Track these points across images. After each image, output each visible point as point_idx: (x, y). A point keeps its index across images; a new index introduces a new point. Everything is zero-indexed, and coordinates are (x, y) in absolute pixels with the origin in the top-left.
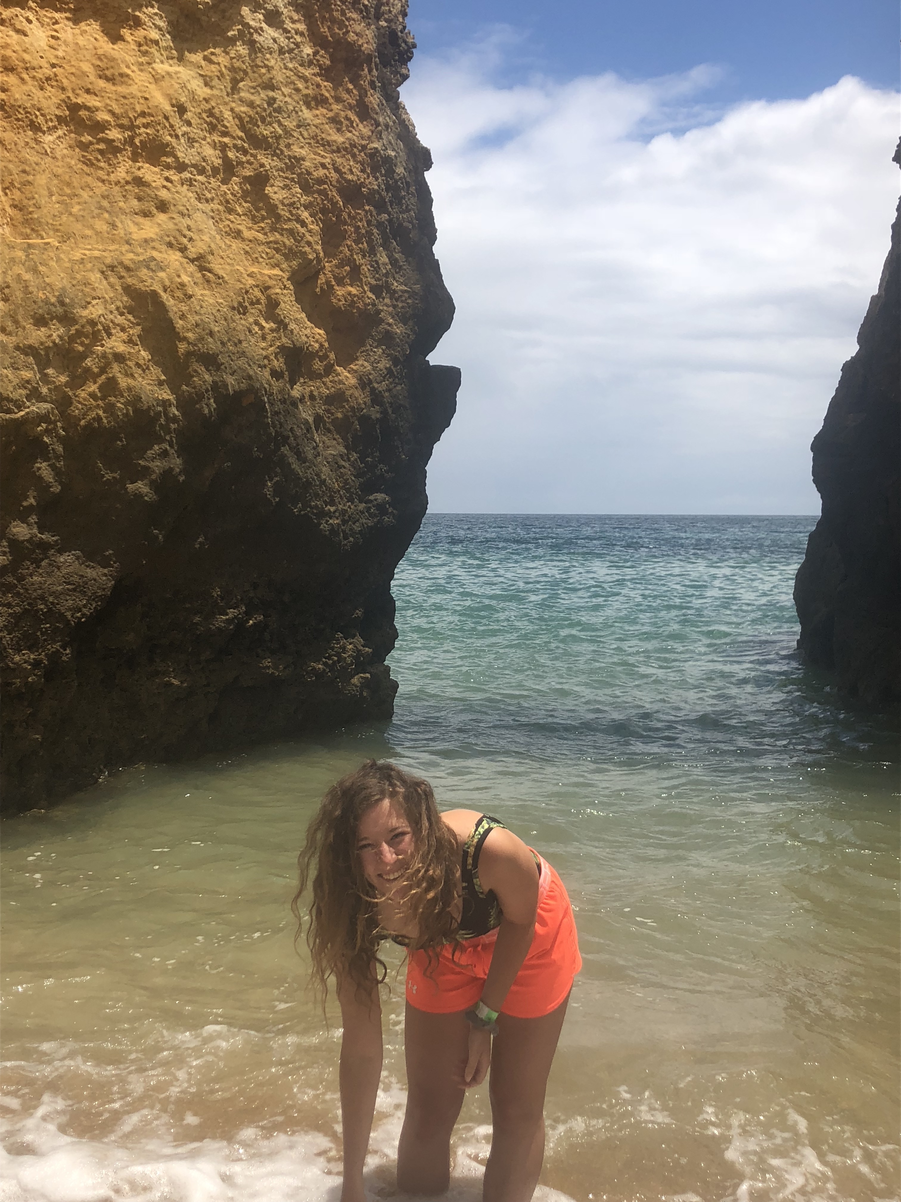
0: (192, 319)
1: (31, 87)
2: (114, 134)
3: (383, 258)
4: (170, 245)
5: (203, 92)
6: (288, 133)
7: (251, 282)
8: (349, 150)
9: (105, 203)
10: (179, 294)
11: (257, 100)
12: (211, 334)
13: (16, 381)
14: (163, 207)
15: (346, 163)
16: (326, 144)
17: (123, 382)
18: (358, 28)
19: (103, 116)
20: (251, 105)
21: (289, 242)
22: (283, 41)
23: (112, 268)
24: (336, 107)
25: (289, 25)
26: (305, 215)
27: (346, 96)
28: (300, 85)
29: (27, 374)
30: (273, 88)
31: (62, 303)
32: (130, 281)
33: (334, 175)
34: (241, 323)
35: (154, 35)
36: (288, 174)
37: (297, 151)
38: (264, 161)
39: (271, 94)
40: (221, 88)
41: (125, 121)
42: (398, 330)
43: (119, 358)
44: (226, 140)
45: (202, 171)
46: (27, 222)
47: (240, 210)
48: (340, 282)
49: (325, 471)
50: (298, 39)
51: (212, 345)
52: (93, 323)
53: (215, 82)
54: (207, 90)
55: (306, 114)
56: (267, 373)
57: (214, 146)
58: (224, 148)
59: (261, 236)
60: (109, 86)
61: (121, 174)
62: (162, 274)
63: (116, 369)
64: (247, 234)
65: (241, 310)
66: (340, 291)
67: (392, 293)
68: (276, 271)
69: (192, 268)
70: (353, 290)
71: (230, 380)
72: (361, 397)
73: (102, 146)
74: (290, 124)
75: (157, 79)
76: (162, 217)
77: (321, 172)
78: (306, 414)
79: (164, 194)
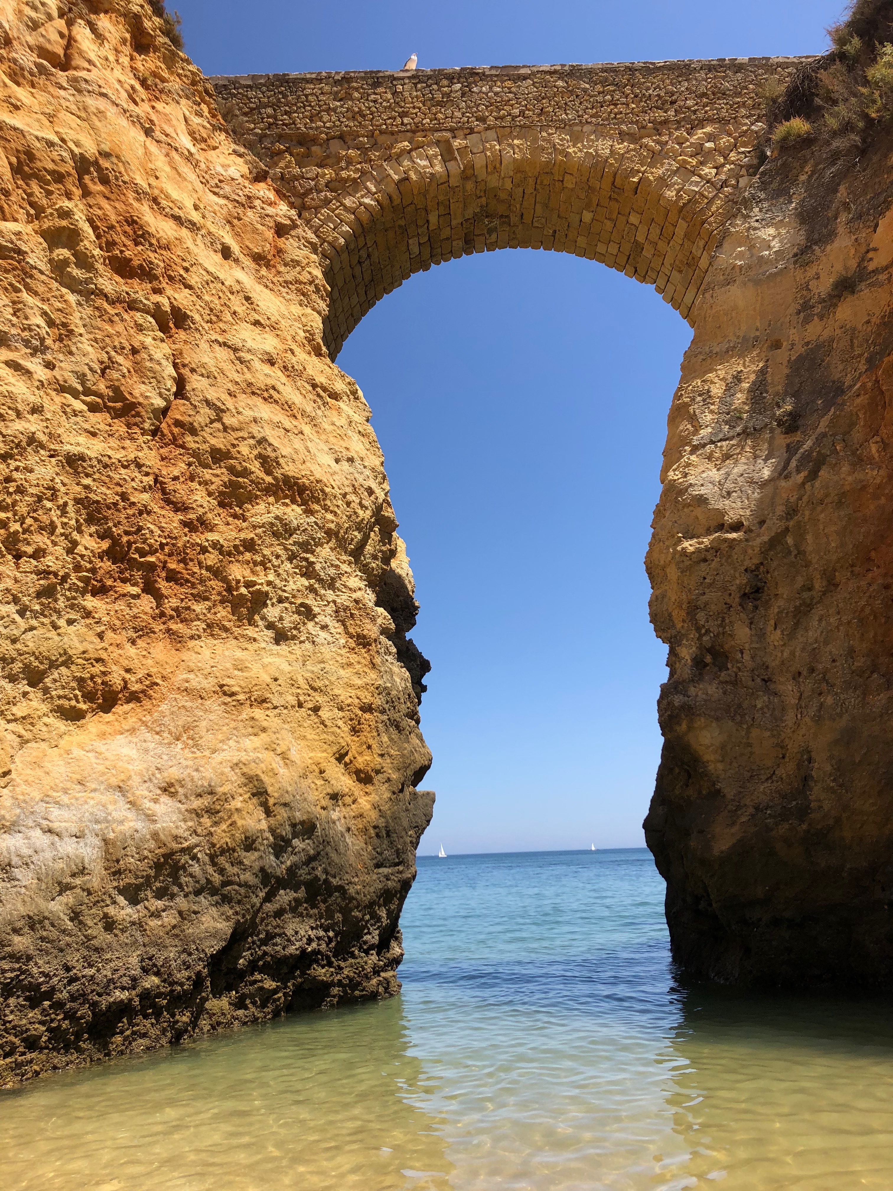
0: (277, 786)
1: (201, 678)
2: (241, 697)
3: (385, 739)
4: (267, 749)
5: (288, 668)
6: (332, 683)
7: (310, 761)
8: (366, 687)
9: (235, 732)
10: (271, 774)
11: (315, 669)
12: (287, 792)
13: (185, 827)
14: (264, 730)
15: (362, 694)
16: (351, 686)
17: (240, 823)
18: (369, 627)
19: (235, 689)
20: (313, 672)
21: (332, 738)
22: (330, 639)
23: (237, 764)
24: (358, 667)
25: (333, 630)
26: (340, 723)
27: (363, 661)
28: (339, 658)
29: (190, 824)
30: (324, 662)
31: (210, 785)
32: (245, 770)
33: (357, 701)
34: (305, 783)
35: (263, 645)
36: (332, 703)
37: (336, 692)
38: (318, 698)
39: (322, 665)
40: (297, 666)
41: (247, 690)
42: (394, 776)
43: (238, 810)
44: (299, 691)
45: (286, 708)
46: (196, 745)
47: (305, 725)
48: (360, 753)
49: (352, 859)
50: (338, 636)
51: (288, 798)
52: (225, 794)
53: (294, 663)
54: (290, 668)
55: (342, 672)
56: (319, 807)
57: (293, 695)
58: (298, 695)
59: (316, 737)
60: (240, 673)
61: (244, 716)
62: (262, 765)
63: (235, 817)
64: (309, 737)
65: (304, 776)
66: (360, 759)
67: (391, 756)
68: (325, 754)
69: (278, 759)
70: (368, 758)
71: (298, 814)
72: (373, 815)
73: (234, 703)
74: (333, 679)
75: (264, 666)
76: (263, 735)
77: (349, 701)
78: (340, 827)
79: (265, 724)
